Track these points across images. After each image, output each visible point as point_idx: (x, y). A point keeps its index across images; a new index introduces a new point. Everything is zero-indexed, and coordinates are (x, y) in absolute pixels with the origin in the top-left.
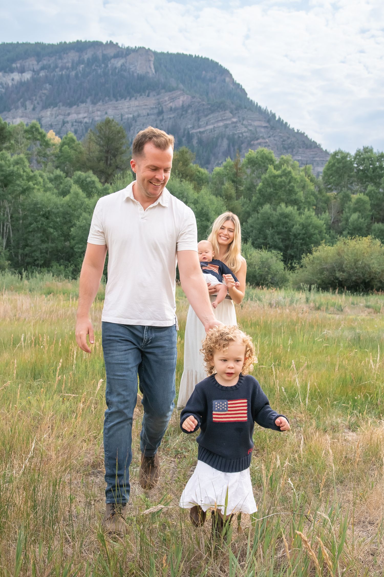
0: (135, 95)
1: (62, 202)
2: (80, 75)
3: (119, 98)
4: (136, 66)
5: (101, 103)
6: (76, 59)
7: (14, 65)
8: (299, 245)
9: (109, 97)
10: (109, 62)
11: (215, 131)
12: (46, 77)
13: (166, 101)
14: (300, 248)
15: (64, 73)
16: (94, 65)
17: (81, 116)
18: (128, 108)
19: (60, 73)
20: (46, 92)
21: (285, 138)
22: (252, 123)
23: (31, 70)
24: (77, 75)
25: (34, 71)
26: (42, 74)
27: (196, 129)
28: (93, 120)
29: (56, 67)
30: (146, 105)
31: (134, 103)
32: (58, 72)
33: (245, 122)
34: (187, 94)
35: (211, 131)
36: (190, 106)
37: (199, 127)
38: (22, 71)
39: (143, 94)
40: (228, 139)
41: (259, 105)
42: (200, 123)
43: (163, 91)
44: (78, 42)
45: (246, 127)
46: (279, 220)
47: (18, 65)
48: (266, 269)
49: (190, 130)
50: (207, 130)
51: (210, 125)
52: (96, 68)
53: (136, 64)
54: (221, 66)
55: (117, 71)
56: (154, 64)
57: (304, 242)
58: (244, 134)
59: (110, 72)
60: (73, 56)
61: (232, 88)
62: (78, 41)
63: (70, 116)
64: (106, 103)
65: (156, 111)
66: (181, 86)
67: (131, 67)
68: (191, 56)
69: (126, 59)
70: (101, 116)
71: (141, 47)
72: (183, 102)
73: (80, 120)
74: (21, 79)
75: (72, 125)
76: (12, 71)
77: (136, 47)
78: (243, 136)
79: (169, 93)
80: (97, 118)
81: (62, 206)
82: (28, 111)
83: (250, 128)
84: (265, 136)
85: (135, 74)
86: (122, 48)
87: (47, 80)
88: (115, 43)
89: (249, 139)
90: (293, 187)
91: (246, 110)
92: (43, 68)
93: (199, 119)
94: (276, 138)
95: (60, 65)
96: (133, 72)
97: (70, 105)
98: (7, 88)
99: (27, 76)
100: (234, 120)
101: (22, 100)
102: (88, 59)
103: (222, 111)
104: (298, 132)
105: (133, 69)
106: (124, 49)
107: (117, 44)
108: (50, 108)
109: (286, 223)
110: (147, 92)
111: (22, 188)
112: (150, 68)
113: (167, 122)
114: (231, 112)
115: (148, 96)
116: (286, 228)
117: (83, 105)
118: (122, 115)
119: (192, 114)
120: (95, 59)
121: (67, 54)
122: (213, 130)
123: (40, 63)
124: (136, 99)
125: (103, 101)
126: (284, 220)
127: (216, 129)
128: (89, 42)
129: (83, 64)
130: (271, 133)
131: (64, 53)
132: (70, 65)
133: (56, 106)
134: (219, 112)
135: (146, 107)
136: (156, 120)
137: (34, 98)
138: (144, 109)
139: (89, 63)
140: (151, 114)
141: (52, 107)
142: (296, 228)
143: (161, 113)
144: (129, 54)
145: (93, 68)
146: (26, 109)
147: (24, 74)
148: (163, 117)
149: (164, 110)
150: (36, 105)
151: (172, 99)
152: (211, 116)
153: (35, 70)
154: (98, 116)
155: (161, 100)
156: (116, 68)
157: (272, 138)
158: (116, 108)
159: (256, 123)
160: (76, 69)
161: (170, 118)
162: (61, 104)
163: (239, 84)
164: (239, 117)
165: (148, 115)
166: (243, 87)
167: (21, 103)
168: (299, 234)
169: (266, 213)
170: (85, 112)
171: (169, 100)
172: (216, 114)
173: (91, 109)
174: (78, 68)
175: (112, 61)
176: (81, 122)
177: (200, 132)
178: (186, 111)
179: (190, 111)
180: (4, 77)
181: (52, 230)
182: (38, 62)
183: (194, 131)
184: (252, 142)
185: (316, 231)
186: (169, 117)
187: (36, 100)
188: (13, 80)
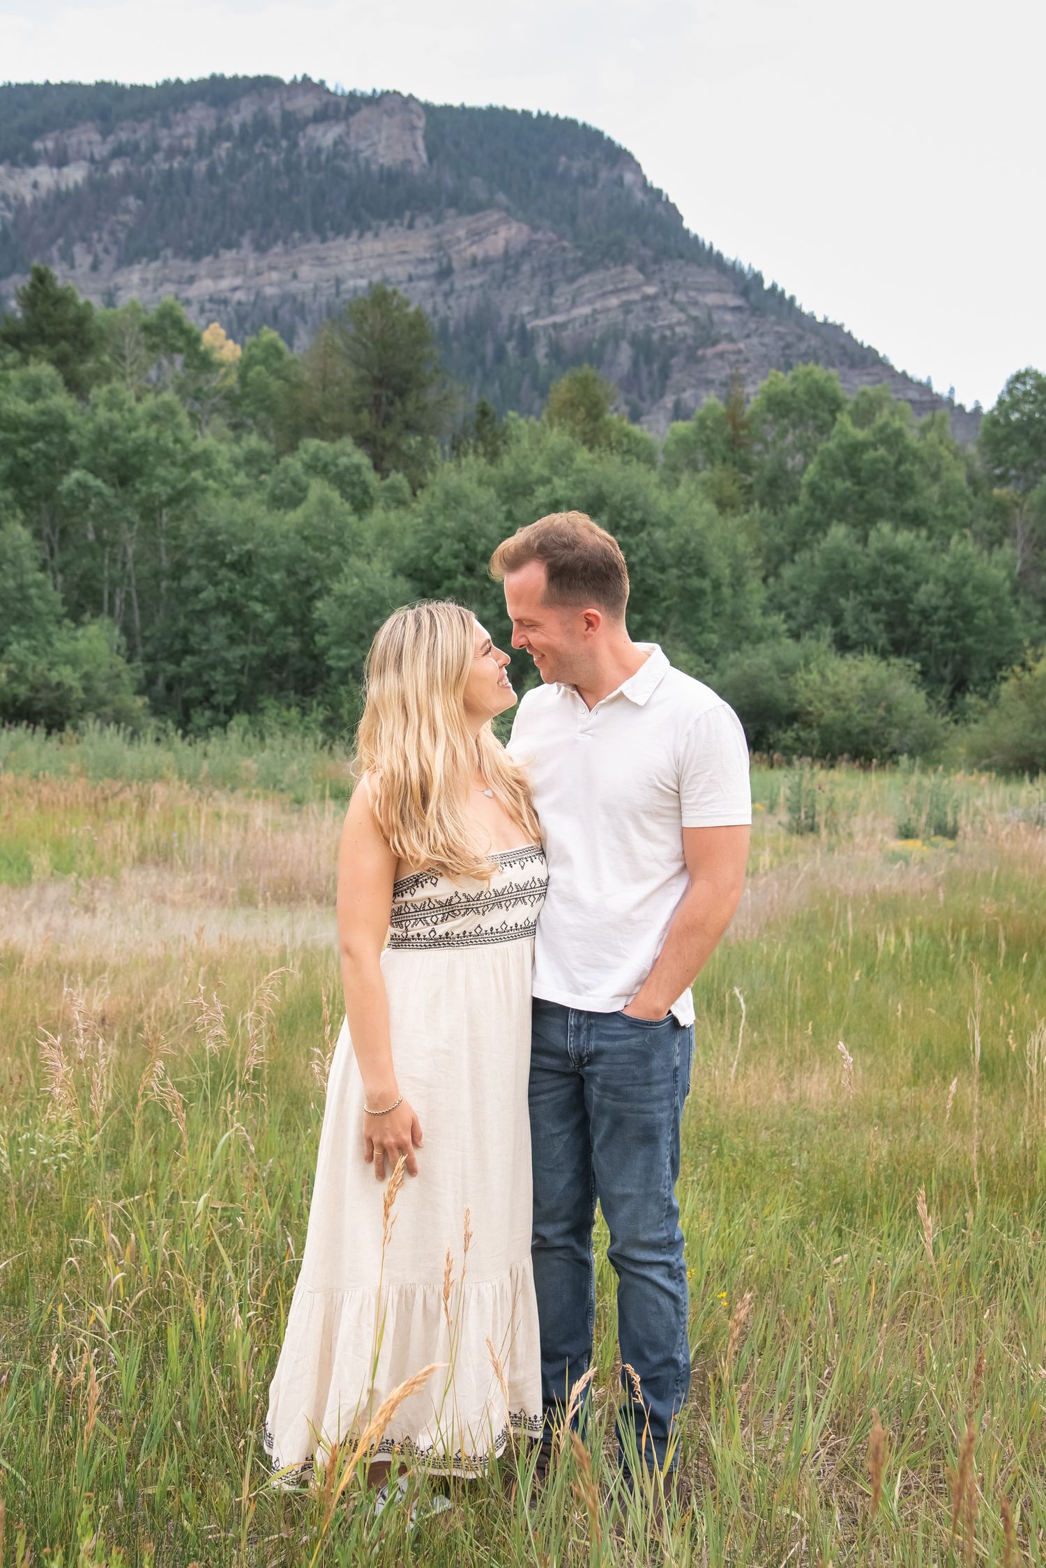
0: (374, 224)
1: (284, 528)
2: (220, 171)
3: (330, 234)
4: (373, 144)
5: (278, 248)
6: (210, 125)
7: (38, 145)
8: (937, 640)
9: (302, 230)
10: (301, 134)
11: (595, 321)
12: (127, 176)
13: (459, 240)
14: (940, 647)
15: (176, 165)
16: (260, 143)
17: (225, 284)
18: (355, 260)
19: (166, 166)
20: (125, 218)
21: (790, 339)
22: (701, 299)
23: (84, 158)
24: (211, 173)
25: (92, 160)
26: (116, 168)
27: (543, 318)
28: (258, 295)
29: (155, 148)
30: (404, 252)
31: (371, 246)
32: (160, 163)
33: (680, 297)
34: (518, 220)
35: (586, 323)
36: (525, 253)
37: (553, 311)
38: (60, 160)
39: (397, 221)
40: (634, 343)
41: (715, 248)
42: (555, 301)
43: (451, 212)
44: (216, 81)
45: (682, 310)
46: (875, 570)
47: (50, 145)
48: (881, 712)
49: (526, 319)
50: (574, 320)
51: (583, 305)
52: (265, 150)
53: (376, 138)
54: (610, 142)
55: (323, 157)
56: (425, 137)
57: (949, 631)
58: (678, 330)
59: (304, 162)
60: (200, 116)
61: (643, 203)
62: (213, 77)
63: (196, 285)
64: (294, 247)
65: (431, 268)
66: (501, 197)
67: (362, 145)
68: (526, 114)
69: (348, 126)
70: (280, 284)
71: (388, 92)
72: (508, 242)
73: (222, 297)
74: (57, 183)
75: (202, 311)
76: (32, 160)
77: (374, 91)
78: (674, 334)
79: (469, 218)
80: (269, 291)
81: (285, 536)
82: (78, 272)
83: (694, 312)
84: (735, 335)
85: (374, 167)
86: (335, 94)
87: (129, 184)
88: (316, 80)
89: (690, 341)
90: (910, 474)
91: (681, 262)
92: (117, 153)
93: (551, 291)
94: (767, 340)
95: (165, 143)
96: (367, 161)
97: (196, 254)
98: (20, 208)
99: (75, 174)
100: (651, 290)
101: (61, 241)
102: (243, 126)
103: (616, 265)
104: (825, 324)
105: (367, 153)
106: (343, 96)
107: (322, 83)
108: (139, 262)
109: (898, 578)
110: (408, 214)
111: (173, 487)
112: (415, 148)
113: (464, 300)
114: (641, 269)
115: (411, 226)
116: (896, 592)
117: (230, 255)
118: (339, 282)
119: (533, 274)
120: (261, 126)
121: (184, 111)
122: (590, 320)
123: (111, 138)
124: (376, 235)
125: (285, 243)
126: (890, 569)
127: (598, 316)
128: (245, 78)
129: (228, 139)
130: (752, 326)
131: (176, 111)
132: (191, 143)
133: (156, 258)
134: (608, 268)
135: (405, 257)
136: (433, 294)
137: (95, 235)
138: (399, 263)
139: (246, 138)
140: (420, 278)
141: (145, 260)
142: (927, 594)
143: (445, 273)
144: (358, 109)
145: (257, 151)
146: (72, 267)
147: (65, 170)
148: (452, 284)
149: (455, 265)
150: (102, 255)
151: (477, 235)
152: (586, 280)
153: (97, 157)
154: (271, 284)
155: (447, 237)
156: (319, 151)
157: (755, 340)
158: (321, 261)
159: (711, 299)
160: (211, 153)
161: (472, 288)
162: (169, 252)
163: (659, 192)
164: (662, 282)
165: (410, 279)
166: (672, 200)
167: (60, 249)
168: (936, 609)
169: (837, 549)
170: (237, 274)
171: (467, 239)
172: (598, 276)
173: (251, 265)
174: (215, 151)
175: (310, 130)
176: (225, 302)
177: (555, 326)
178: (517, 268)
179: (526, 268)
180: (11, 177)
181: (258, 608)
182: (105, 134)
183: (539, 322)
184: (700, 353)
185: (985, 600)
186: (467, 283)
187: (100, 240)
188: (35, 185)
